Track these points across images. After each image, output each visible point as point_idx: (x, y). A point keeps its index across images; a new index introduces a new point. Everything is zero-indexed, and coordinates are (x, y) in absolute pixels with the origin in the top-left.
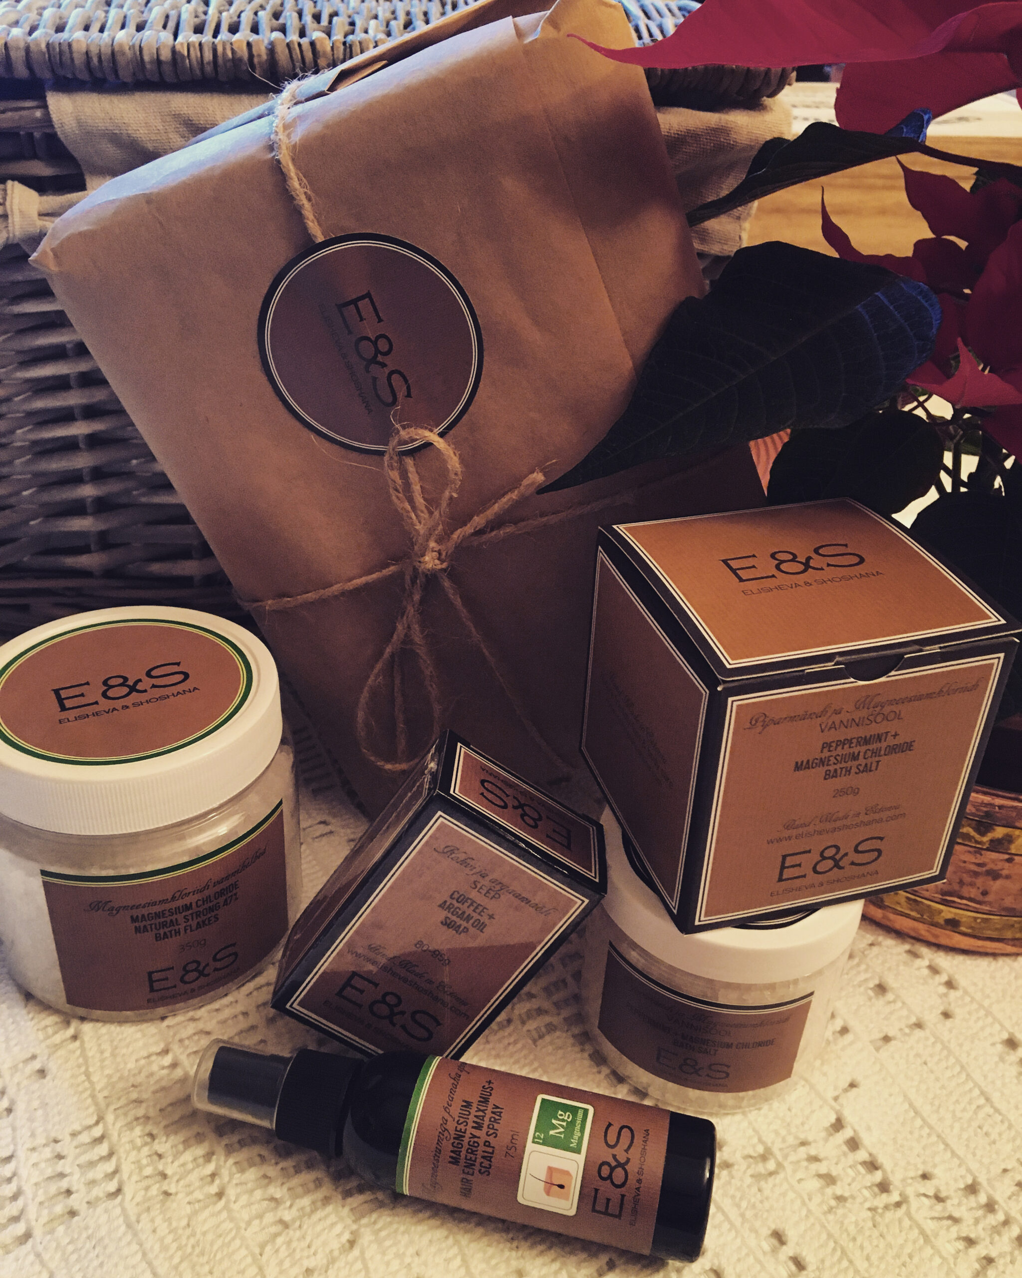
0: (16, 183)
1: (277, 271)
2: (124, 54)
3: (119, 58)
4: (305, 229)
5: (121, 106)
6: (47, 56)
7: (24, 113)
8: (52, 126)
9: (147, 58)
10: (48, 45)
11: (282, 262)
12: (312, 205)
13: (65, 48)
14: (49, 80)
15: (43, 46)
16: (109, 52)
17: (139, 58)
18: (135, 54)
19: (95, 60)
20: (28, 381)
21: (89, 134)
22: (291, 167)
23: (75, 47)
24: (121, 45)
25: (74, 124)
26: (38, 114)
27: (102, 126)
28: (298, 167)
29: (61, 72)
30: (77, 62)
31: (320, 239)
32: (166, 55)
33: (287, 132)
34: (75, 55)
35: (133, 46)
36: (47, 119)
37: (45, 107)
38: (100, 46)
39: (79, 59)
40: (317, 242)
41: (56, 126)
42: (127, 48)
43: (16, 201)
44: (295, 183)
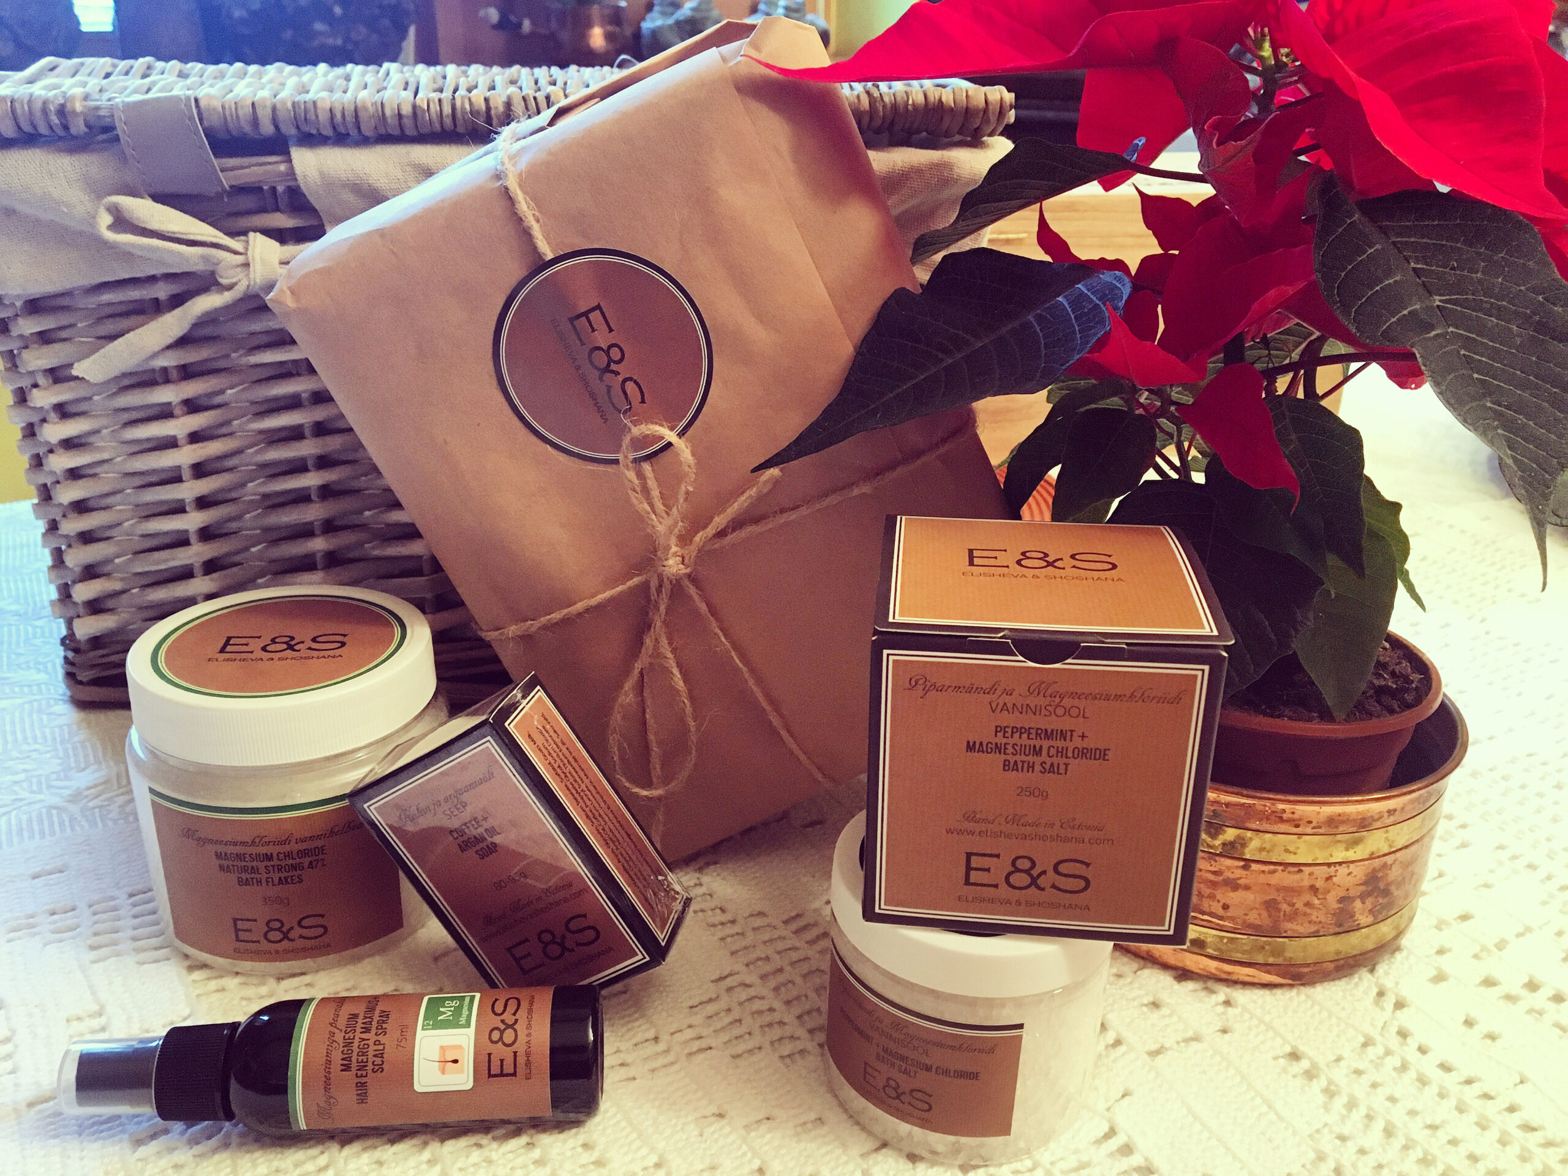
0: (258, 234)
1: (509, 292)
2: (366, 109)
3: (361, 114)
4: (534, 248)
5: (362, 157)
6: (292, 113)
7: (269, 167)
8: (296, 180)
9: (388, 112)
10: (294, 103)
11: (513, 282)
12: (541, 226)
13: (310, 106)
14: (293, 136)
15: (289, 105)
16: (352, 108)
17: (380, 113)
18: (377, 111)
19: (339, 116)
20: (261, 432)
21: (330, 184)
22: (519, 192)
23: (319, 104)
24: (364, 102)
25: (316, 175)
26: (283, 167)
27: (343, 176)
28: (525, 193)
29: (306, 128)
30: (321, 118)
31: (550, 256)
32: (407, 110)
33: (513, 161)
34: (319, 112)
35: (376, 103)
36: (291, 173)
37: (290, 161)
38: (343, 104)
39: (323, 117)
40: (547, 260)
41: (299, 178)
42: (370, 104)
43: (258, 250)
44: (524, 206)
